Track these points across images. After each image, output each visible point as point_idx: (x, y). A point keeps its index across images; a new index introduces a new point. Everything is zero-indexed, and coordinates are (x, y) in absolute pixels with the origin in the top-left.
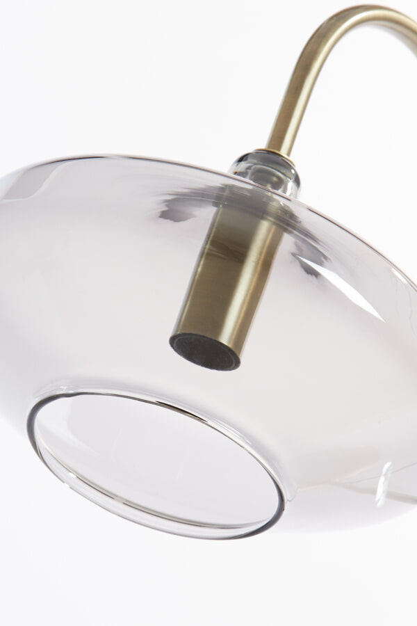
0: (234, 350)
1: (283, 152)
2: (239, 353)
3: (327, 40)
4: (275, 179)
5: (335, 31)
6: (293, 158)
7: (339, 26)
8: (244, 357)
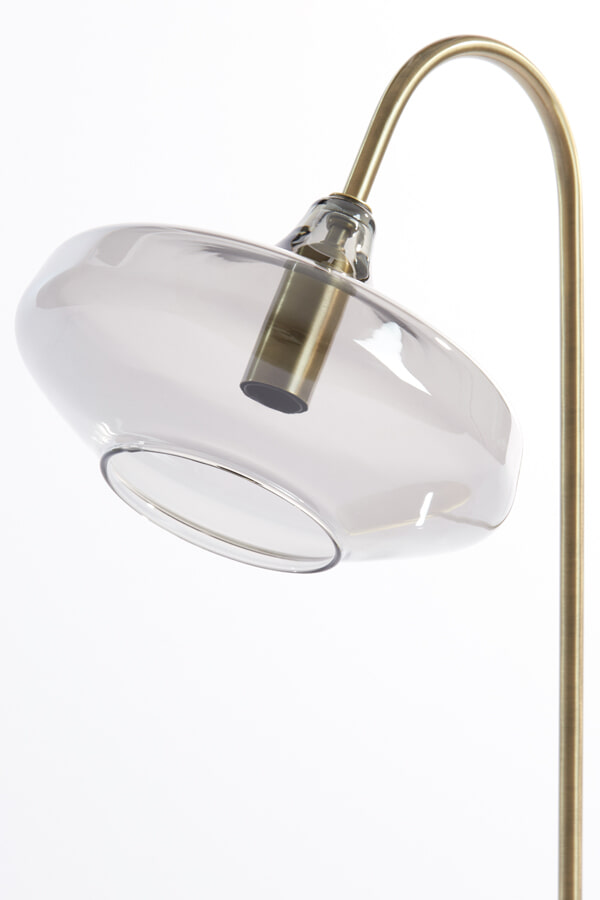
0: (301, 398)
1: (360, 198)
2: (307, 400)
3: (410, 80)
4: (350, 225)
5: (419, 69)
6: (369, 203)
7: (423, 64)
8: (312, 404)
